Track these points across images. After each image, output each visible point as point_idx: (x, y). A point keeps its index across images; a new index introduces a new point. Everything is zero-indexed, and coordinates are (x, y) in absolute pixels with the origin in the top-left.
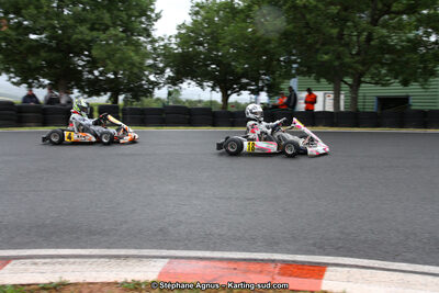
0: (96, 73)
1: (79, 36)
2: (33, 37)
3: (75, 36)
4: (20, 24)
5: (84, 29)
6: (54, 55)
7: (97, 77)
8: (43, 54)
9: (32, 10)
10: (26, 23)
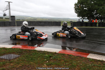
0: (97, 15)
1: (95, 8)
2: (85, 8)
3: (94, 8)
4: (83, 6)
5: (96, 6)
6: (89, 12)
7: (97, 16)
8: (87, 12)
9: (85, 3)
10: (84, 6)
